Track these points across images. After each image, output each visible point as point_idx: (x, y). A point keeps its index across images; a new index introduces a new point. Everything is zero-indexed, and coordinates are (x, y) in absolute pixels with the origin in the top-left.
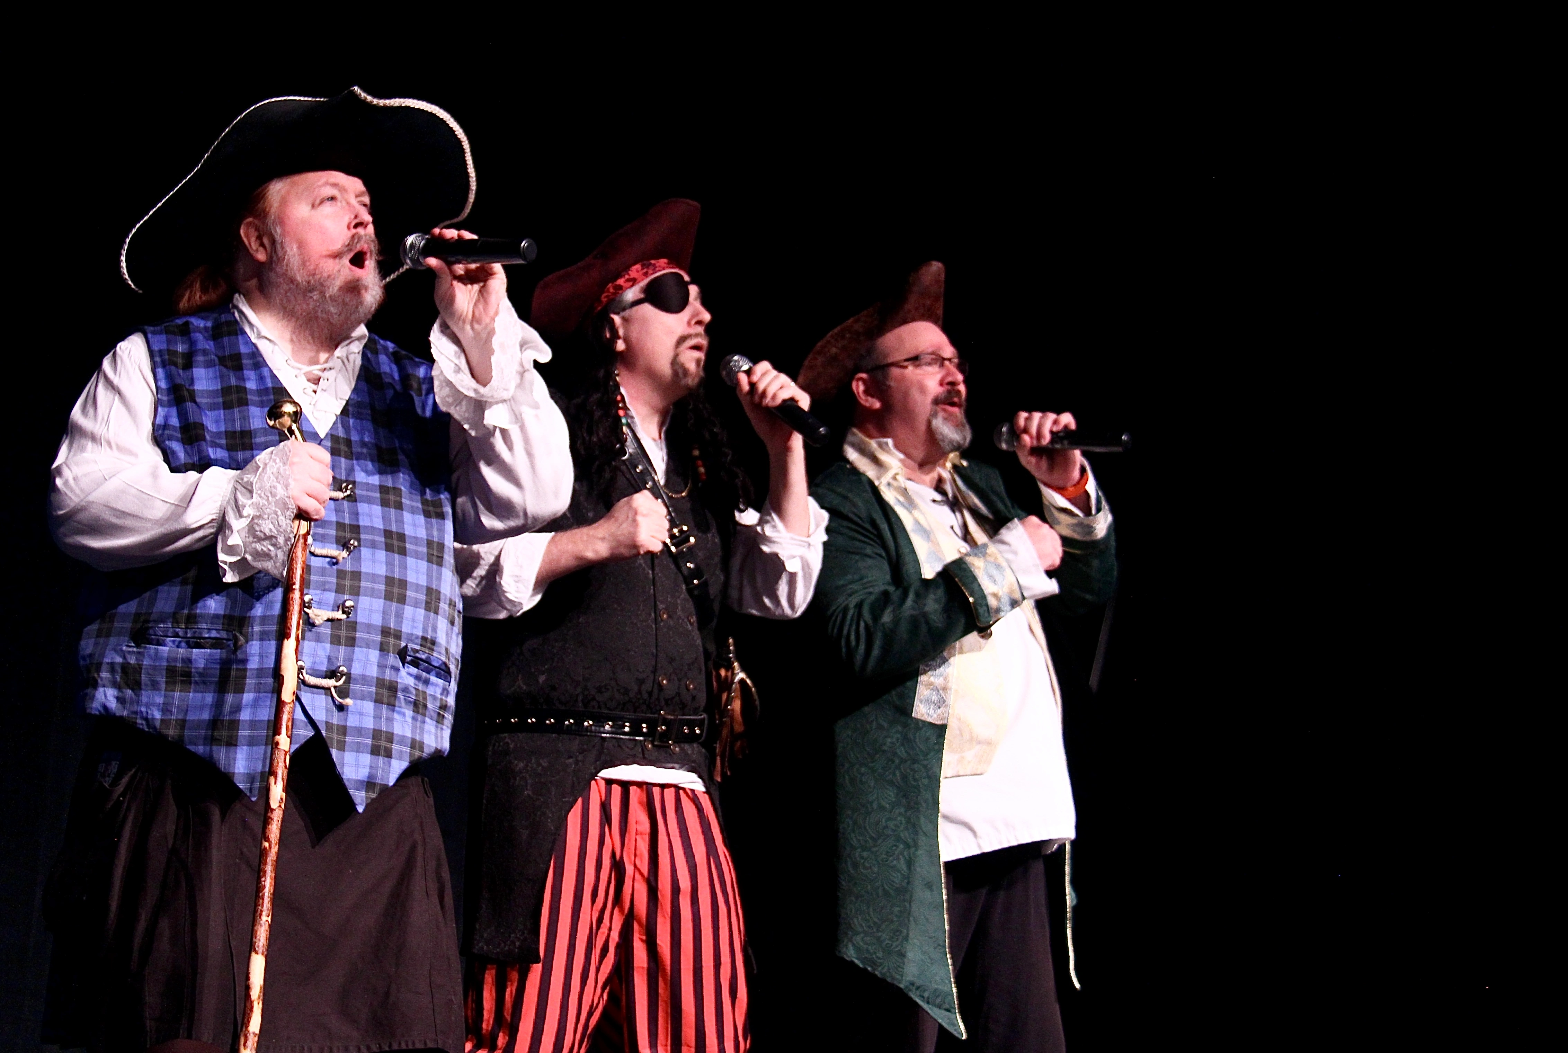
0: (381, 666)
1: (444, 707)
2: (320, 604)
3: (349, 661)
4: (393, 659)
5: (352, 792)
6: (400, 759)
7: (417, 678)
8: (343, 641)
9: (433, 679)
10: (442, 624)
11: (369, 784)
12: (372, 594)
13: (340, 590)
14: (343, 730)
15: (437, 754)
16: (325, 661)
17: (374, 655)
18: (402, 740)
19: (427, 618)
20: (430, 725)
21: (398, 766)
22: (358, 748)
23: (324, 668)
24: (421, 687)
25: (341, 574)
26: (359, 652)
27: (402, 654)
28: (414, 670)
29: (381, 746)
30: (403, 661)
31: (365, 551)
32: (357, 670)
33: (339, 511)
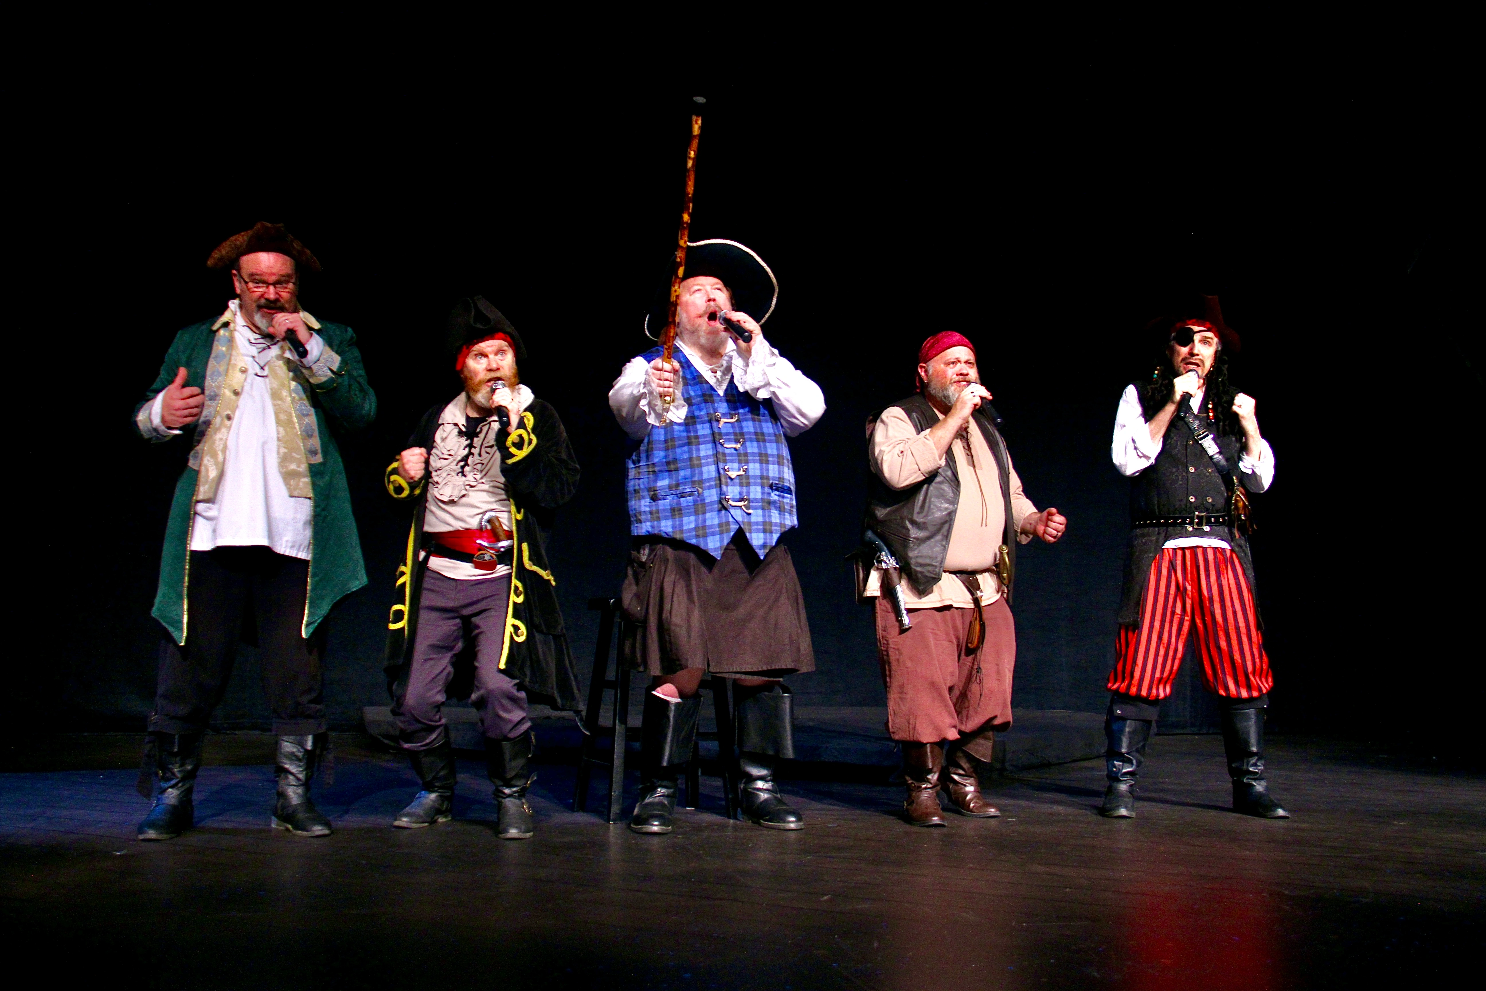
0: (763, 493)
1: (792, 507)
2: (733, 470)
3: (748, 493)
4: (767, 490)
5: (757, 551)
6: (776, 533)
7: (779, 496)
8: (745, 484)
9: (786, 495)
10: (786, 469)
11: (764, 546)
12: (754, 461)
13: (740, 462)
14: (750, 524)
15: (793, 528)
16: (738, 494)
17: (759, 489)
18: (776, 524)
19: (779, 468)
20: (787, 515)
21: (775, 536)
22: (758, 531)
23: (738, 497)
24: (781, 499)
25: (739, 455)
26: (752, 488)
27: (771, 486)
28: (777, 493)
29: (766, 529)
30: (772, 489)
31: (748, 444)
32: (752, 496)
33: (733, 427)
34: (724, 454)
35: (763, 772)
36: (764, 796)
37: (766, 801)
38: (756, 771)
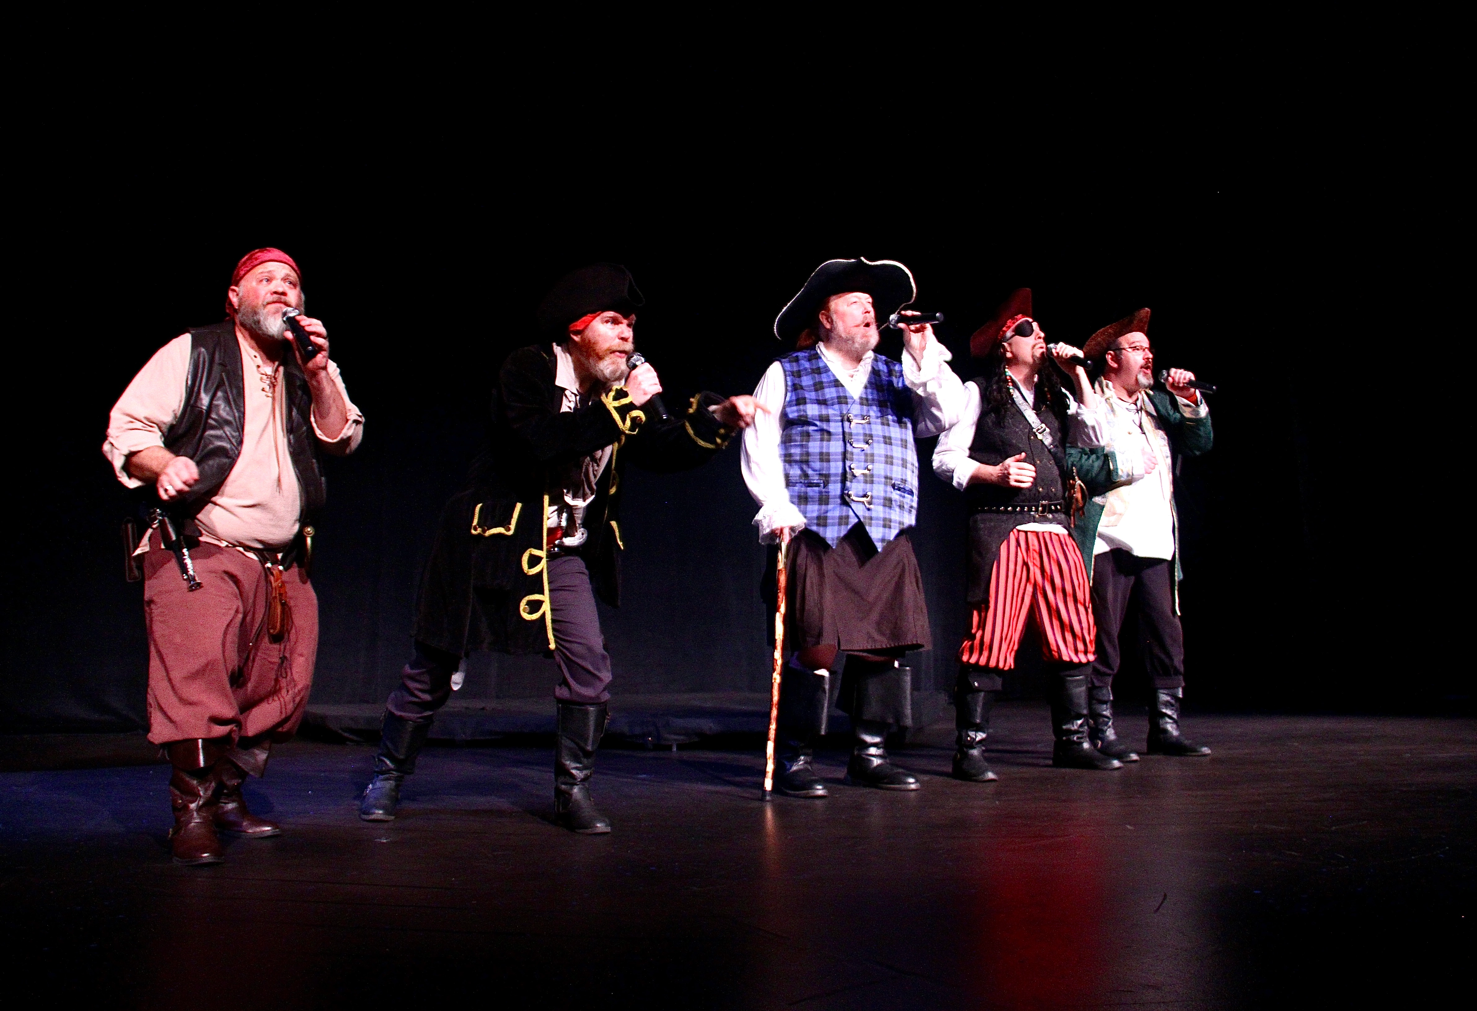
0: (886, 492)
1: (912, 507)
2: (858, 468)
3: (871, 491)
4: (889, 489)
5: (876, 543)
6: (895, 529)
7: (901, 495)
8: (869, 482)
9: (906, 495)
10: (911, 473)
11: (883, 540)
12: (880, 462)
13: (866, 461)
14: (871, 518)
15: (910, 527)
16: (861, 490)
17: (882, 487)
18: (895, 522)
19: (903, 470)
20: (906, 514)
21: (894, 532)
22: (877, 526)
23: (861, 493)
24: (902, 499)
25: (866, 455)
26: (875, 486)
27: (893, 486)
28: (898, 492)
29: (887, 524)
30: (894, 489)
31: (875, 445)
32: (875, 494)
33: (864, 428)
34: (852, 453)
35: (877, 740)
36: (876, 762)
37: (878, 766)
38: (869, 739)
